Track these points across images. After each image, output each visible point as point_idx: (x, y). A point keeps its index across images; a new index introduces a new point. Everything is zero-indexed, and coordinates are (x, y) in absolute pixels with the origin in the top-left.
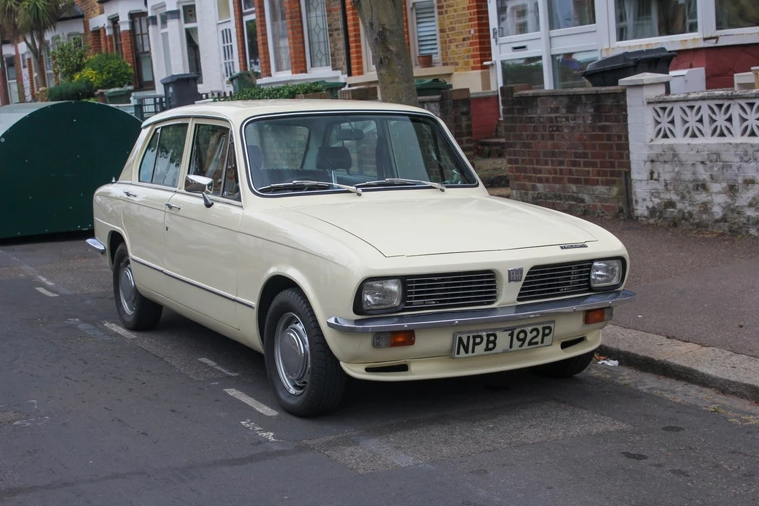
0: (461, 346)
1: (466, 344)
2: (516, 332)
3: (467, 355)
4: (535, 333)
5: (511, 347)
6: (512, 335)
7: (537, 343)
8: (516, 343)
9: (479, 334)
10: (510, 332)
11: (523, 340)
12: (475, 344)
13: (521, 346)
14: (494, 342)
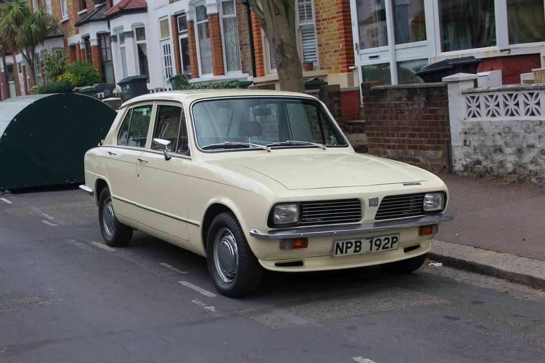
0: (338, 249)
1: (341, 247)
2: (374, 240)
3: (342, 255)
4: (387, 241)
5: (371, 250)
6: (371, 242)
7: (388, 248)
8: (374, 248)
9: (350, 241)
10: (370, 240)
11: (379, 246)
12: (347, 248)
13: (378, 249)
14: (360, 247)
